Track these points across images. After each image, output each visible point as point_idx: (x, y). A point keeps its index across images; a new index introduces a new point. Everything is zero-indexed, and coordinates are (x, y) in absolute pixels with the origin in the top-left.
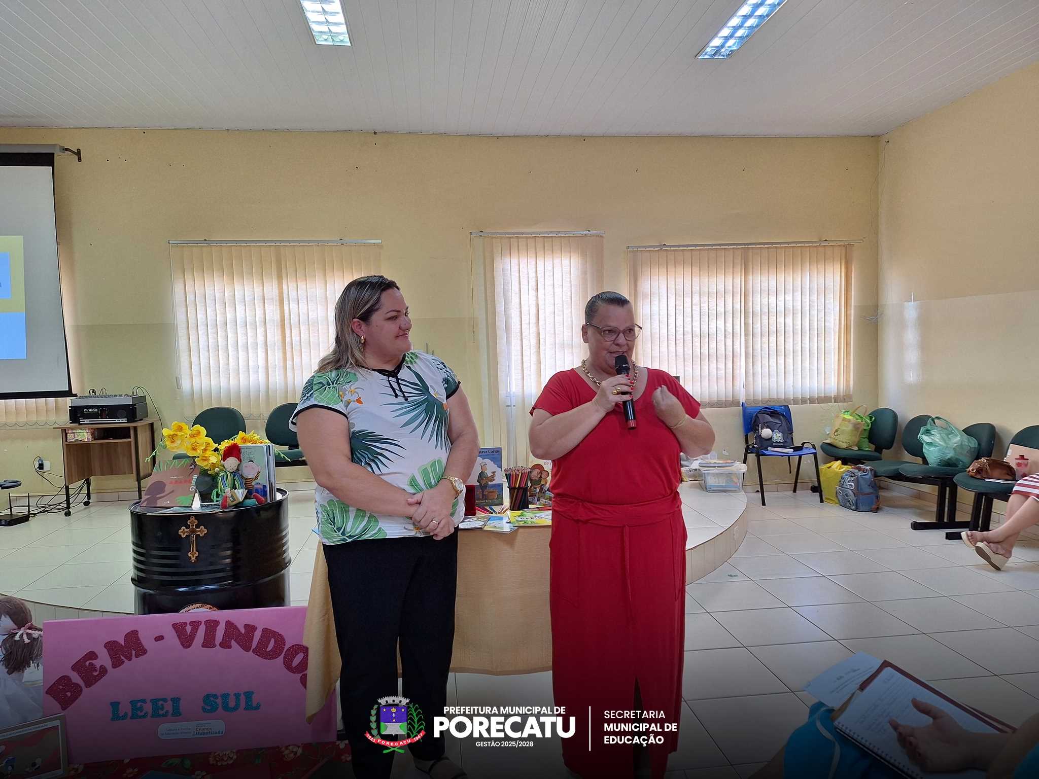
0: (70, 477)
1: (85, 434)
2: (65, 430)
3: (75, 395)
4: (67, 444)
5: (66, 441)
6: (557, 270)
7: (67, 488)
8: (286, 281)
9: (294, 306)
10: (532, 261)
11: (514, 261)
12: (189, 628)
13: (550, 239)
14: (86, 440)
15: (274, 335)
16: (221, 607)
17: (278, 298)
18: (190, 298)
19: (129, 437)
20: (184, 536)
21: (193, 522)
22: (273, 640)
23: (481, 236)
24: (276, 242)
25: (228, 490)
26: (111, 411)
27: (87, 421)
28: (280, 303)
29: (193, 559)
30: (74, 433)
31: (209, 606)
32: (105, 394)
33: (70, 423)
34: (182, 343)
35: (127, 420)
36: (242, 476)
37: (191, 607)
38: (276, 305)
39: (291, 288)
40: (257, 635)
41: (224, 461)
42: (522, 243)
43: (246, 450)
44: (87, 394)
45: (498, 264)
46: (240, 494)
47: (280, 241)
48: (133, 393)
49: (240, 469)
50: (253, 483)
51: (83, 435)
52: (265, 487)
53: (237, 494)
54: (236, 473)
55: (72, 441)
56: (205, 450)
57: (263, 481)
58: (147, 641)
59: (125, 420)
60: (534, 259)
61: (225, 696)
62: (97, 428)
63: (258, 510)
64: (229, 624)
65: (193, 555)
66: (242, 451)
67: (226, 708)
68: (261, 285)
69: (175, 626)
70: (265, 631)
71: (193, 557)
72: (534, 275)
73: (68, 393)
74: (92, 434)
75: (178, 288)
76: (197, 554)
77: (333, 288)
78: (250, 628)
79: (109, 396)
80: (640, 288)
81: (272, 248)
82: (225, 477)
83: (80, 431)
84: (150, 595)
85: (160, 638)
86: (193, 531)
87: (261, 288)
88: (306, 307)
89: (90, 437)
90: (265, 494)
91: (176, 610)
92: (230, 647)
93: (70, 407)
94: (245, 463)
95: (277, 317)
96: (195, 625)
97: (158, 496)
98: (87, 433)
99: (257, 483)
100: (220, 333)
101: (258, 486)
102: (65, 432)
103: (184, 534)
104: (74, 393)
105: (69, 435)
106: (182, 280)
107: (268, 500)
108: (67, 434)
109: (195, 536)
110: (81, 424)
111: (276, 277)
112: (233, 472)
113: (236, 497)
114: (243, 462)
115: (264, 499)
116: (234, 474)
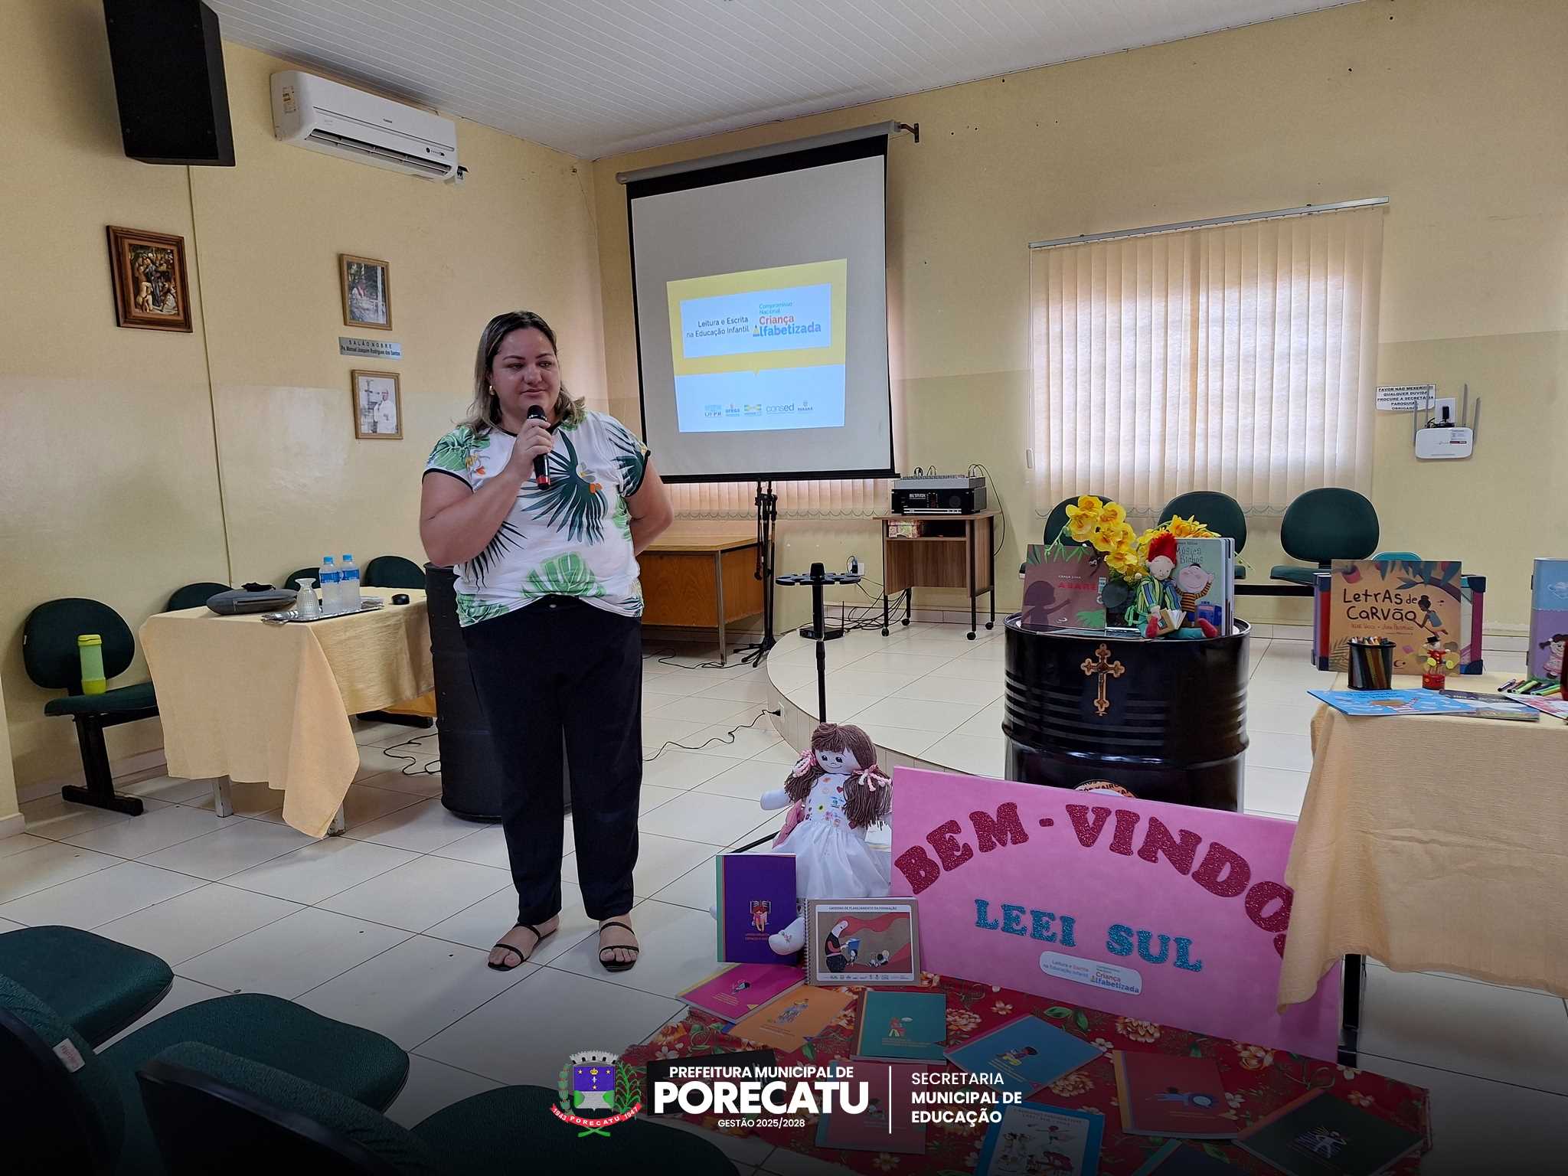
0: (889, 588)
1: (910, 528)
2: (889, 521)
3: (898, 476)
4: (887, 541)
5: (888, 536)
7: (886, 598)
8: (1203, 291)
9: (1215, 330)
12: (1091, 817)
14: (911, 536)
15: (1179, 384)
17: (1189, 317)
18: (1054, 329)
19: (965, 536)
20: (1088, 674)
21: (1102, 652)
22: (1228, 865)
24: (1192, 224)
25: (1156, 608)
26: (943, 498)
27: (912, 510)
28: (1192, 326)
29: (1101, 711)
30: (896, 526)
31: (1121, 788)
32: (933, 474)
33: (893, 512)
34: (1039, 398)
35: (962, 511)
36: (1176, 590)
37: (1093, 785)
38: (1186, 331)
39: (1212, 303)
40: (1202, 852)
41: (1150, 561)
43: (1184, 546)
44: (913, 475)
46: (1176, 617)
47: (1199, 223)
48: (969, 473)
49: (1174, 575)
50: (1197, 602)
51: (907, 529)
52: (1218, 609)
53: (1170, 617)
55: (893, 536)
56: (1120, 543)
57: (1214, 599)
58: (1029, 824)
59: (958, 511)
61: (1145, 937)
62: (924, 521)
63: (1202, 646)
64: (1153, 821)
65: (1101, 704)
66: (1180, 547)
67: (1146, 956)
68: (1164, 300)
69: (1071, 809)
70: (1216, 847)
71: (1102, 708)
73: (890, 473)
74: (918, 528)
75: (1037, 316)
76: (1107, 705)
77: (1287, 293)
78: (1191, 839)
79: (940, 477)
81: (1187, 236)
82: (1151, 587)
83: (904, 523)
84: (1031, 754)
85: (1046, 822)
86: (1103, 668)
87: (1163, 304)
88: (1237, 331)
89: (916, 532)
90: (1216, 622)
91: (1071, 785)
92: (1155, 860)
93: (893, 490)
94: (1184, 568)
95: (1186, 351)
96: (1102, 813)
97: (1046, 608)
98: (913, 526)
99: (1205, 603)
100: (1095, 381)
101: (1207, 608)
102: (886, 523)
103: (1088, 671)
104: (896, 472)
105: (890, 528)
106: (1044, 303)
107: (1224, 634)
108: (888, 527)
109: (1105, 675)
110: (904, 515)
111: (1189, 283)
112: (1164, 580)
113: (1170, 622)
114: (1180, 566)
115: (1216, 630)
116: (1166, 582)
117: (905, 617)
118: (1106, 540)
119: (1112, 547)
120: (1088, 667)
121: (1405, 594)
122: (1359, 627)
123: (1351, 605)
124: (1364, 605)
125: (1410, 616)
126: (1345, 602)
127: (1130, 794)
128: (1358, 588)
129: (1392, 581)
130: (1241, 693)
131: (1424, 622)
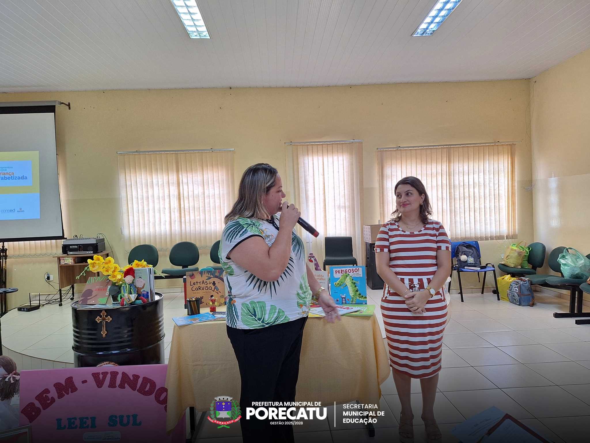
0: (62, 285)
1: (70, 260)
2: (59, 258)
3: (66, 238)
4: (60, 266)
5: (60, 264)
6: (336, 163)
7: (60, 290)
8: (181, 173)
9: (185, 187)
10: (320, 158)
11: (310, 158)
12: (101, 376)
13: (331, 145)
14: (71, 264)
15: (175, 203)
16: (121, 364)
17: (176, 182)
18: (128, 183)
20: (98, 322)
21: (103, 314)
22: (149, 384)
23: (291, 144)
24: (175, 151)
25: (126, 295)
26: (85, 247)
27: (71, 253)
28: (178, 185)
29: (104, 335)
30: (64, 260)
31: (113, 363)
32: (82, 238)
33: (63, 254)
34: (124, 208)
35: (93, 252)
37: (103, 364)
38: (176, 186)
39: (183, 177)
40: (140, 381)
41: (124, 277)
42: (315, 147)
43: (137, 271)
44: (73, 238)
45: (301, 159)
47: (178, 151)
48: (97, 237)
50: (142, 290)
51: (69, 261)
52: (148, 293)
53: (131, 297)
54: (132, 284)
55: (63, 264)
56: (114, 271)
57: (147, 289)
58: (77, 383)
59: (92, 252)
60: (322, 157)
61: (121, 417)
62: (77, 257)
63: (144, 307)
64: (124, 374)
65: (104, 333)
67: (122, 424)
68: (167, 175)
69: (93, 375)
70: (144, 378)
72: (322, 166)
73: (62, 238)
74: (74, 260)
75: (122, 178)
76: (106, 333)
77: (207, 176)
78: (136, 377)
79: (84, 239)
80: (385, 173)
81: (174, 155)
83: (67, 258)
84: (82, 356)
85: (84, 382)
86: (104, 319)
87: (167, 177)
88: (192, 187)
89: (73, 262)
90: (148, 297)
91: (95, 365)
92: (124, 388)
93: (62, 245)
94: (137, 279)
95: (176, 193)
96: (105, 374)
97: (88, 298)
98: (71, 259)
99: (144, 291)
100: (145, 203)
101: (144, 292)
102: (59, 259)
103: (98, 321)
104: (65, 237)
105: (61, 261)
106: (124, 174)
107: (150, 301)
108: (60, 260)
109: (105, 322)
110: (68, 255)
111: (176, 170)
112: (130, 284)
113: (131, 299)
114: (136, 278)
115: (146, 300)
116: (130, 285)
117: (72, 297)
118: (107, 271)
119: (110, 273)
120: (98, 319)
121: (208, 281)
122: (195, 293)
123: (192, 286)
124: (197, 286)
125: (210, 288)
126: (191, 285)
127: (117, 365)
128: (194, 280)
129: (205, 277)
130: (160, 320)
131: (214, 290)
